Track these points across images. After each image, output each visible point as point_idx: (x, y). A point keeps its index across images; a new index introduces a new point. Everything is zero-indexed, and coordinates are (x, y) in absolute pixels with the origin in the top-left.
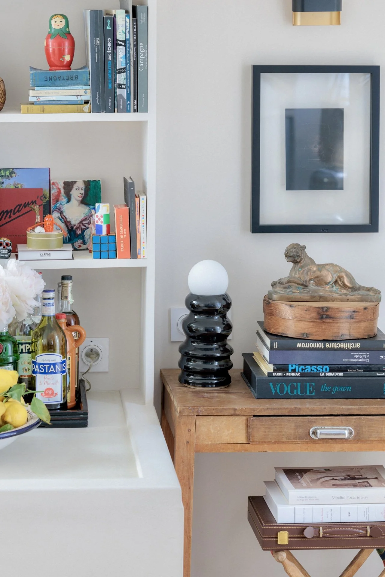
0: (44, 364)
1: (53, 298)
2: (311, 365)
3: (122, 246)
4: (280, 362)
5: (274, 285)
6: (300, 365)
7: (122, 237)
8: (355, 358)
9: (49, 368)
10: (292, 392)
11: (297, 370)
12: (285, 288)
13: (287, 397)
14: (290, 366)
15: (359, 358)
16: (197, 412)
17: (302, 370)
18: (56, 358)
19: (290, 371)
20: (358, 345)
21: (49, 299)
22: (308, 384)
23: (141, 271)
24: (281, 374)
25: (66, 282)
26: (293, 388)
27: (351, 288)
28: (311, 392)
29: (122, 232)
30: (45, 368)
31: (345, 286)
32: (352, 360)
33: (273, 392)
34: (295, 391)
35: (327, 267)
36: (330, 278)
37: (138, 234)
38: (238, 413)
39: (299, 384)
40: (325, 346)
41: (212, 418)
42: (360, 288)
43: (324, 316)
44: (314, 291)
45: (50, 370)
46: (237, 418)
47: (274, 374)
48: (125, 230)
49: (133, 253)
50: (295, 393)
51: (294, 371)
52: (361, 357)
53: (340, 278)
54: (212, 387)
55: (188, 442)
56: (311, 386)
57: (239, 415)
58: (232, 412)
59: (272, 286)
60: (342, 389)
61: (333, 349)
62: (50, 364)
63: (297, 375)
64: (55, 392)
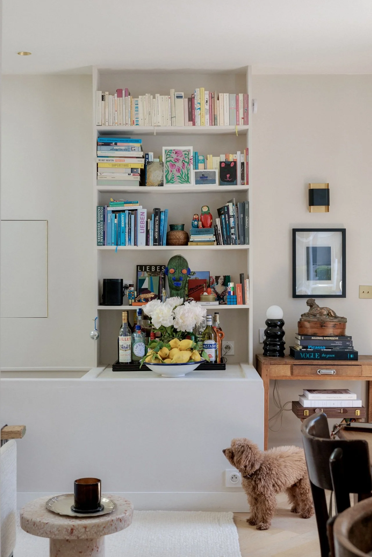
0: (207, 344)
1: (211, 318)
2: (318, 346)
3: (239, 300)
4: (305, 345)
5: (302, 316)
6: (313, 346)
7: (239, 296)
8: (336, 344)
9: (210, 346)
10: (310, 357)
11: (312, 348)
12: (307, 316)
13: (308, 359)
14: (309, 346)
15: (337, 343)
16: (270, 363)
17: (314, 348)
18: (212, 342)
19: (309, 348)
20: (337, 338)
21: (209, 318)
22: (317, 354)
23: (247, 310)
24: (305, 350)
25: (216, 315)
26: (310, 355)
27: (334, 317)
28: (318, 357)
29: (239, 294)
30: (208, 346)
31: (331, 316)
32: (335, 344)
33: (302, 357)
34: (311, 356)
35: (324, 308)
36: (325, 313)
37: (246, 295)
38: (287, 363)
39: (313, 354)
40: (323, 338)
41: (276, 365)
42: (338, 317)
43: (323, 326)
44: (318, 318)
45: (210, 347)
46: (287, 366)
47: (302, 350)
48: (240, 293)
49: (244, 303)
50: (311, 357)
51: (310, 348)
52: (338, 343)
53: (330, 313)
54: (277, 357)
55: (266, 375)
56: (318, 354)
57: (287, 364)
58: (285, 363)
59: (301, 316)
60: (331, 356)
61: (327, 340)
62: (210, 344)
63: (312, 350)
64: (212, 356)
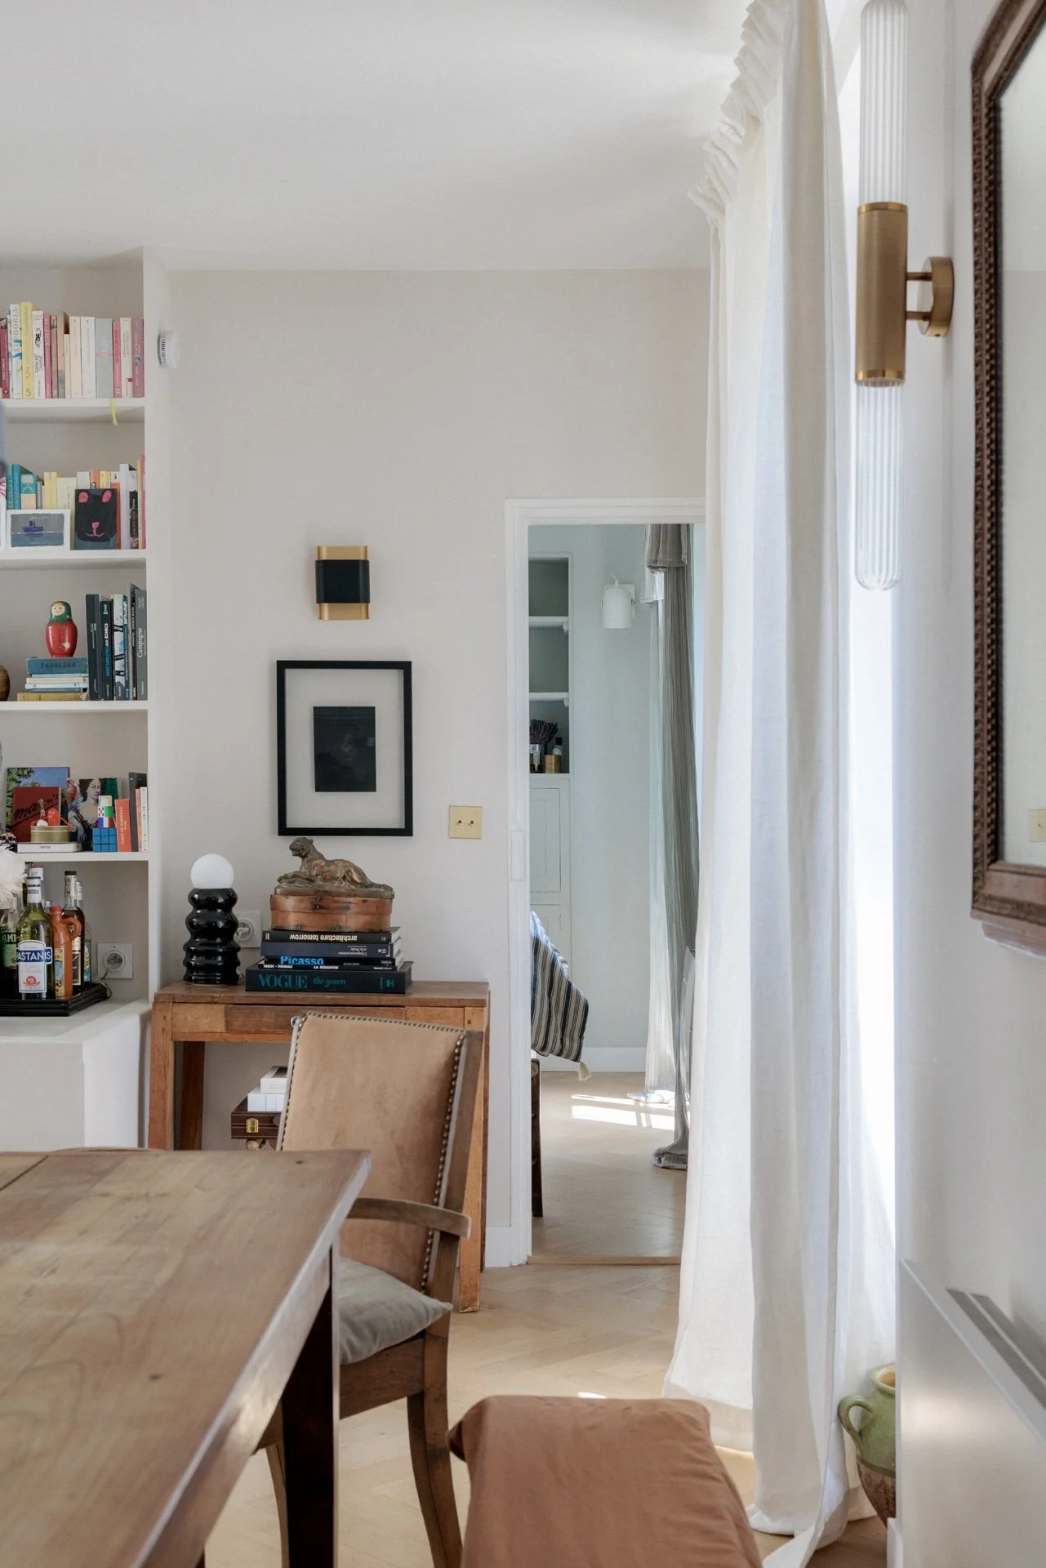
0: (25, 952)
1: (39, 886)
2: (304, 958)
3: (122, 839)
4: (271, 954)
5: (280, 880)
6: (292, 958)
7: (122, 829)
8: (351, 951)
9: (30, 956)
10: (283, 985)
11: (290, 963)
12: (290, 883)
13: (277, 989)
14: (282, 958)
15: (355, 951)
16: (173, 998)
17: (295, 962)
18: (40, 945)
19: (282, 962)
20: (355, 938)
21: (34, 886)
22: (300, 977)
23: (144, 865)
24: (272, 966)
25: (69, 876)
26: (284, 981)
27: (360, 884)
28: (303, 985)
29: (122, 825)
30: (26, 955)
31: (353, 882)
32: (347, 953)
33: (263, 984)
34: (286, 983)
35: (336, 862)
36: (339, 874)
37: (138, 827)
38: (216, 1000)
39: (290, 978)
40: (319, 938)
41: (189, 1005)
42: (372, 885)
43: (318, 907)
44: (320, 886)
45: (32, 958)
46: (215, 1006)
47: (266, 966)
48: (125, 822)
49: (135, 846)
50: (286, 986)
51: (286, 963)
52: (358, 950)
53: (348, 872)
54: (215, 983)
55: (163, 1030)
56: (303, 978)
57: (216, 1003)
58: (210, 1000)
59: (279, 881)
60: (336, 982)
61: (328, 942)
62: (32, 952)
63: (289, 967)
64: (37, 981)
